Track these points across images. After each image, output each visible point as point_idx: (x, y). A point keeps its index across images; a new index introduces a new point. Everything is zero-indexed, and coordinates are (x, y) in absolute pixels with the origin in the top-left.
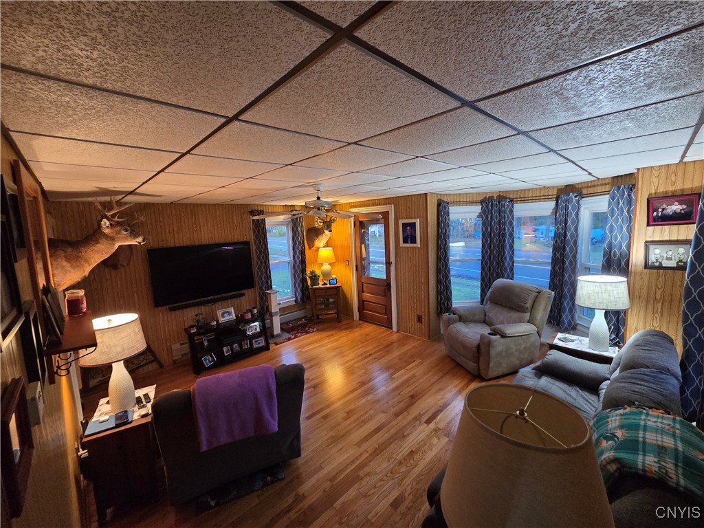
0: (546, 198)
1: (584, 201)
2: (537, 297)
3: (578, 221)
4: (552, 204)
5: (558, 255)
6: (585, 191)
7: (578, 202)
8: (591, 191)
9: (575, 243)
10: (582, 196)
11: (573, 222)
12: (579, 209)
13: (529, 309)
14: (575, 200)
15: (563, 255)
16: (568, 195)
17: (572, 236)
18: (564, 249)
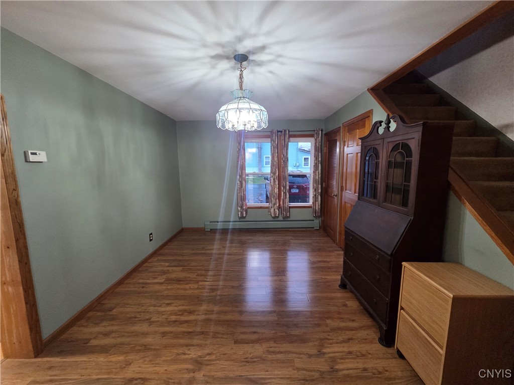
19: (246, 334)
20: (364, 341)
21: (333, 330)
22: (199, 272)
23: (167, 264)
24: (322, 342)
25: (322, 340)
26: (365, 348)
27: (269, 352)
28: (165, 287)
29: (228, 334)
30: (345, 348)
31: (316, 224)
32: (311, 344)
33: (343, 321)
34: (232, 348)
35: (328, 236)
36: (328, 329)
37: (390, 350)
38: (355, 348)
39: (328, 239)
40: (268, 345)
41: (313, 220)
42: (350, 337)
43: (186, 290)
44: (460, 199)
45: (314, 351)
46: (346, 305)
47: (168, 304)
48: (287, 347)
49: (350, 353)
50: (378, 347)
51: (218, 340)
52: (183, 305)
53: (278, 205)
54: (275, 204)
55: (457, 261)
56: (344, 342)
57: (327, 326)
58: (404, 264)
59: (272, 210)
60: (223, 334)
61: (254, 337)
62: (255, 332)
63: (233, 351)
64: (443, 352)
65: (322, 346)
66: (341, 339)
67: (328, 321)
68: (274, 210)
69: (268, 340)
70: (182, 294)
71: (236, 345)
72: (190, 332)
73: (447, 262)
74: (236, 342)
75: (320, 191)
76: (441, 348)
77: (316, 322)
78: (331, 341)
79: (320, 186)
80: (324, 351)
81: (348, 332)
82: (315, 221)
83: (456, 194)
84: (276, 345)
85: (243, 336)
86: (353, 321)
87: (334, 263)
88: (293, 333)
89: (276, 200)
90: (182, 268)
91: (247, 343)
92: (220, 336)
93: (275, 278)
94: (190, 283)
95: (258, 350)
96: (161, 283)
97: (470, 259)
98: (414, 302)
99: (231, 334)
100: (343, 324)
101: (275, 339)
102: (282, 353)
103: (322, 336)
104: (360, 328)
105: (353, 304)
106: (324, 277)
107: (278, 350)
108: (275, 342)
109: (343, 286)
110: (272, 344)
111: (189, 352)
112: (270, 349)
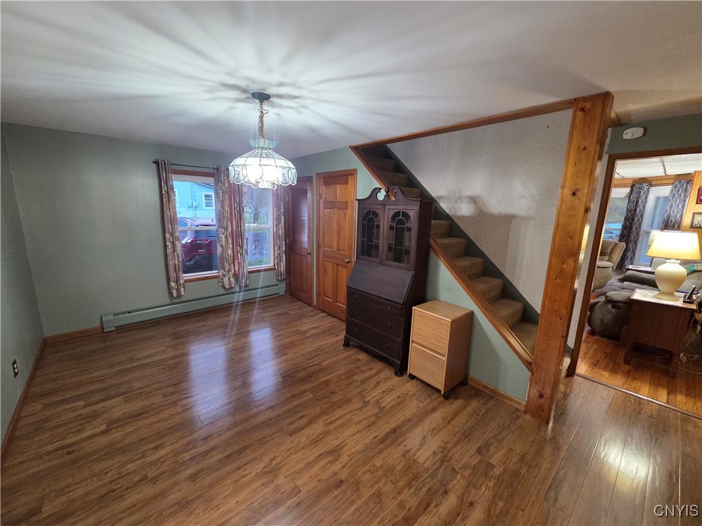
0: (624, 186)
1: (652, 189)
2: (614, 247)
3: (646, 202)
4: (628, 190)
5: (627, 224)
6: (654, 183)
7: (648, 189)
8: (658, 182)
9: (642, 216)
10: (651, 185)
11: (642, 202)
12: (648, 194)
13: (609, 253)
14: (646, 187)
15: (631, 224)
16: (642, 184)
17: (640, 211)
18: (633, 219)
19: (295, 422)
20: (386, 379)
21: (363, 382)
22: (164, 391)
23: (82, 403)
24: (362, 395)
25: (360, 393)
26: (389, 384)
27: (328, 424)
28: (122, 433)
29: (275, 433)
30: (379, 390)
31: (282, 288)
32: (355, 400)
33: (365, 373)
34: (292, 441)
35: (299, 300)
36: (359, 383)
37: (406, 377)
38: (384, 387)
39: (300, 304)
40: (323, 420)
41: (277, 285)
42: (377, 381)
43: (166, 420)
44: (437, 254)
45: (360, 404)
46: (358, 360)
47: (156, 448)
48: (339, 413)
49: (384, 392)
50: (396, 380)
51: (270, 443)
52: (184, 437)
53: (233, 272)
54: (229, 271)
55: (435, 299)
56: (374, 387)
57: (357, 382)
58: (413, 308)
59: (226, 280)
60: (270, 436)
61: (305, 420)
62: (302, 417)
63: (295, 443)
64: (445, 359)
65: (363, 397)
66: (372, 385)
67: (355, 378)
68: (229, 279)
69: (319, 416)
70: (166, 427)
71: (293, 437)
72: (229, 456)
73: (430, 300)
74: (291, 434)
75: (284, 248)
76: (444, 356)
77: (347, 382)
78: (367, 391)
79: (283, 243)
80: (367, 400)
81: (373, 379)
82: (280, 286)
83: (435, 251)
84: (329, 416)
85: (293, 427)
86: (371, 369)
87: (324, 326)
88: (335, 400)
89: (230, 265)
90: (122, 397)
91: (302, 429)
92: (268, 439)
93: (278, 360)
94: (165, 410)
95: (318, 427)
96: (104, 432)
97: (444, 295)
98: (422, 333)
99: (280, 431)
100: (366, 375)
101: (325, 413)
102: (338, 419)
103: (359, 390)
104: (379, 372)
105: (363, 357)
106: (325, 343)
107: (333, 418)
108: (326, 414)
109: (347, 344)
110: (324, 417)
111: (247, 472)
112: (327, 421)
